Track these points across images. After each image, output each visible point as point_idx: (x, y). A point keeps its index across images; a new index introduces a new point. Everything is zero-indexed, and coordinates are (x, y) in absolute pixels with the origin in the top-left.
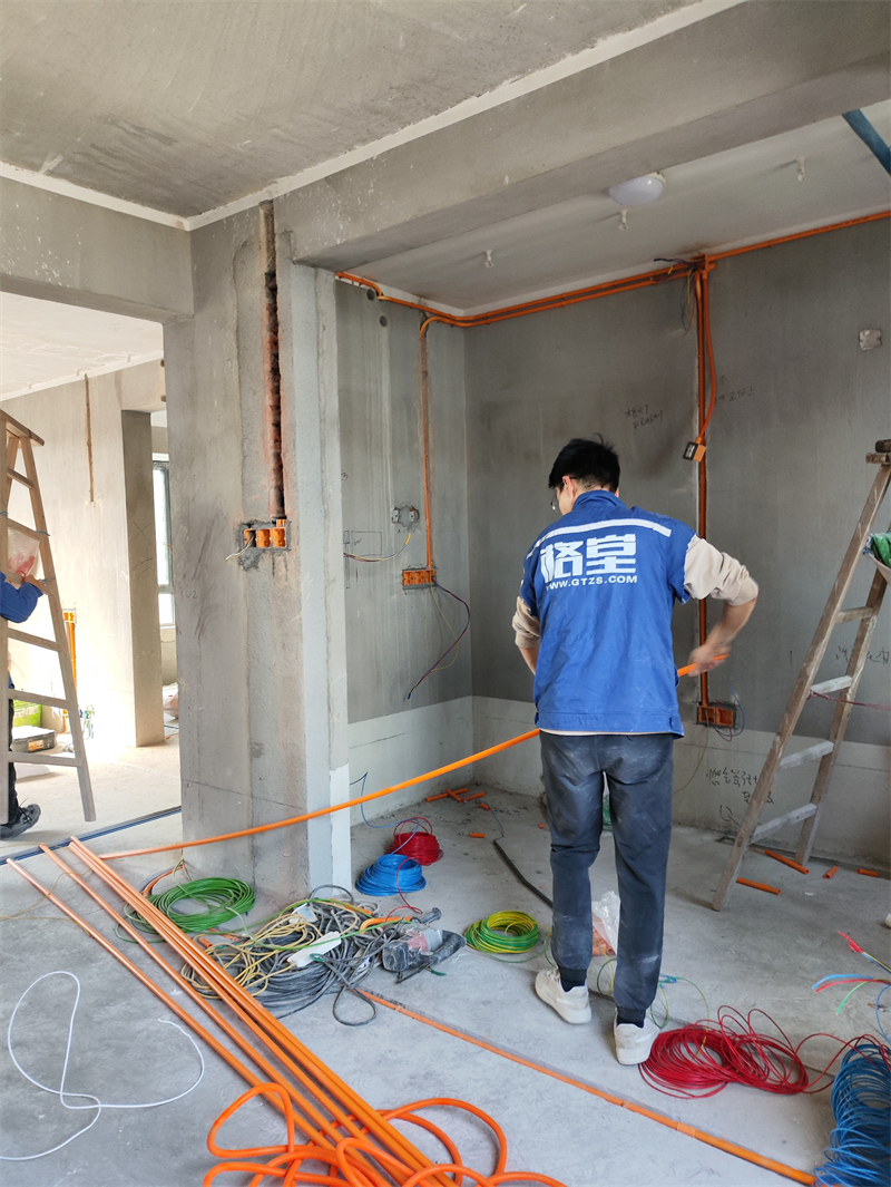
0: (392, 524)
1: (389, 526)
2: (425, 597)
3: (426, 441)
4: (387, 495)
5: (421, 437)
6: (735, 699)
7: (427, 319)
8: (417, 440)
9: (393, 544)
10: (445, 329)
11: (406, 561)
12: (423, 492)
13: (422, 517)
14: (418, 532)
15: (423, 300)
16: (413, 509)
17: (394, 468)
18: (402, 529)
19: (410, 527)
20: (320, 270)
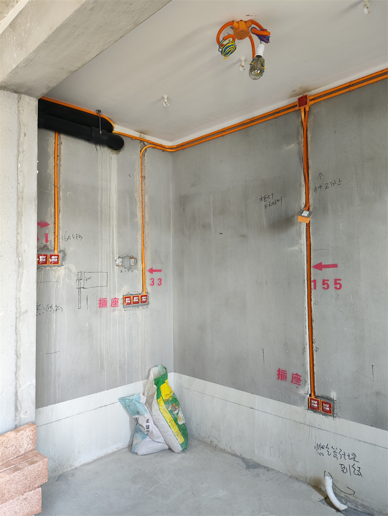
0: (116, 267)
1: (113, 268)
2: (140, 312)
3: (143, 216)
4: (113, 249)
5: (139, 214)
6: (333, 395)
7: (145, 146)
8: (136, 216)
9: (116, 280)
10: (158, 153)
11: (126, 290)
12: (140, 247)
13: (140, 262)
14: (136, 271)
15: (142, 135)
16: (133, 258)
17: (119, 233)
18: (124, 270)
19: (130, 268)
20: (23, 96)
